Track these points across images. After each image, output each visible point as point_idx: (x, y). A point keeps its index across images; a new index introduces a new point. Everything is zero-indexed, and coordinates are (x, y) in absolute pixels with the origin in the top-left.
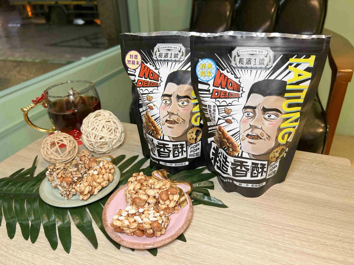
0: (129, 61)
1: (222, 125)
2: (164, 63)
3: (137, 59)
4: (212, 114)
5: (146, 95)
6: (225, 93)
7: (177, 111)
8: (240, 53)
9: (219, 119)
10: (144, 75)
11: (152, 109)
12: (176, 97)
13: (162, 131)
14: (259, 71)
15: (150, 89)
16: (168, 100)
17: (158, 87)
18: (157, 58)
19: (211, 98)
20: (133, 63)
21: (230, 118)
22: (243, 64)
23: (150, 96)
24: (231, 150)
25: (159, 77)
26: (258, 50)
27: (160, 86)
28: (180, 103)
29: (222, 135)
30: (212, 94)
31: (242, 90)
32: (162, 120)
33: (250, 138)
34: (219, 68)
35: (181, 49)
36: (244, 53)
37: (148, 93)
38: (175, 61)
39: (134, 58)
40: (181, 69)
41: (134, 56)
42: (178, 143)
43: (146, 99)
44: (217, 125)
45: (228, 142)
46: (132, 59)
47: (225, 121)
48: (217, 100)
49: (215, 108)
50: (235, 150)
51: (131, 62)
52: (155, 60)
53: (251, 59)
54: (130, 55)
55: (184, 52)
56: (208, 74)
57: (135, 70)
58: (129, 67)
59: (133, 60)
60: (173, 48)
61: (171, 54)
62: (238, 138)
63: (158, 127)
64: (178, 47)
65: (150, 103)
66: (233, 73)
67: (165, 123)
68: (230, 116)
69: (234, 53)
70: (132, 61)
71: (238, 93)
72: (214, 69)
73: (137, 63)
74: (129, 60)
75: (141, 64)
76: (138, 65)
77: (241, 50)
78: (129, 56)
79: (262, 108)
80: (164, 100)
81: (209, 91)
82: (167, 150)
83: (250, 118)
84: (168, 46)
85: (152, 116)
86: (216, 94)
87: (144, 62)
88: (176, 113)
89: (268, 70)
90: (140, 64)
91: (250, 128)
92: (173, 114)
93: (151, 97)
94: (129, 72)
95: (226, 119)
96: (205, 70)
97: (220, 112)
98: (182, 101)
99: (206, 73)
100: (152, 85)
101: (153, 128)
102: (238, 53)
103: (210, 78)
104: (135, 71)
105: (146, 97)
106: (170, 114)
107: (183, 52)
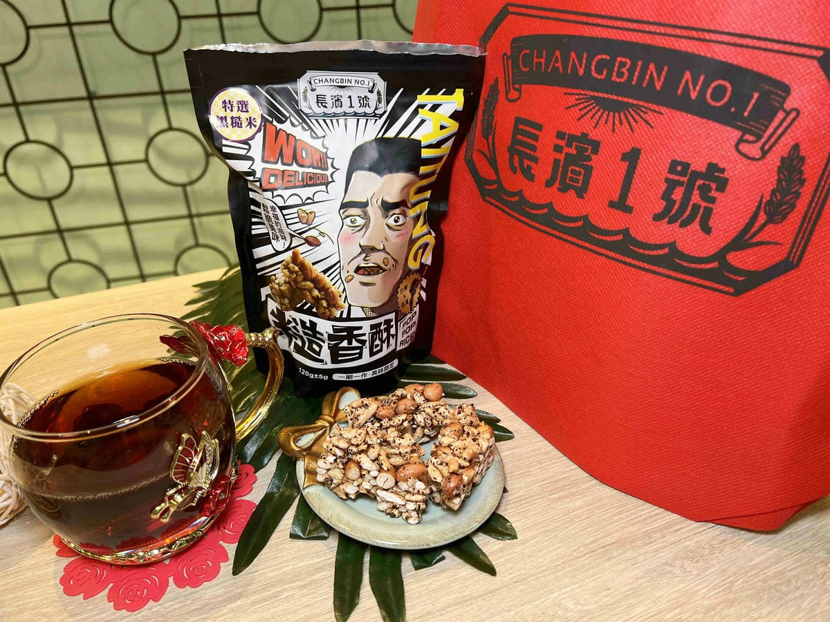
0: (222, 119)
2: (335, 121)
3: (247, 111)
5: (295, 210)
7: (384, 240)
10: (281, 154)
11: (318, 244)
12: (379, 207)
13: (346, 297)
15: (306, 192)
16: (359, 216)
17: (327, 184)
18: (310, 108)
20: (236, 123)
23: (308, 212)
25: (328, 157)
27: (334, 181)
28: (391, 221)
32: (345, 270)
35: (374, 84)
37: (301, 203)
38: (365, 115)
39: (235, 109)
40: (383, 135)
41: (235, 105)
42: (381, 320)
43: (297, 220)
46: (232, 111)
51: (229, 121)
52: (306, 114)
54: (224, 102)
55: (382, 93)
57: (245, 142)
58: (224, 135)
59: (235, 113)
60: (353, 82)
61: (350, 97)
63: (333, 289)
64: (366, 81)
65: (310, 229)
67: (355, 274)
70: (232, 118)
73: (250, 124)
74: (222, 114)
75: (265, 126)
76: (254, 130)
78: (221, 105)
80: (347, 217)
82: (358, 341)
84: (340, 78)
85: (314, 264)
87: (271, 119)
88: (382, 247)
90: (258, 123)
92: (373, 249)
93: (311, 213)
94: (225, 150)
98: (395, 216)
100: (310, 180)
101: (316, 293)
104: (247, 147)
105: (296, 215)
106: (367, 250)
107: (379, 93)
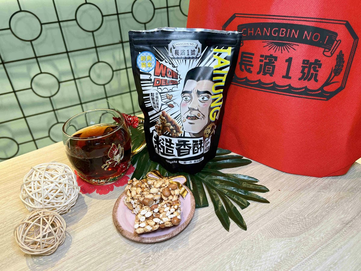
1: (165, 110)
4: (155, 101)
6: (166, 81)
8: (175, 45)
9: (162, 105)
14: (192, 60)
19: (153, 86)
21: (172, 103)
22: (178, 55)
24: (175, 131)
26: (189, 43)
29: (166, 120)
30: (153, 83)
31: (180, 78)
33: (190, 119)
34: (158, 60)
36: (178, 46)
44: (160, 111)
45: (171, 125)
47: (167, 106)
48: (159, 87)
49: (158, 95)
50: (178, 131)
53: (185, 50)
56: (149, 65)
62: (180, 120)
66: (171, 63)
68: (172, 101)
69: (170, 45)
71: (176, 80)
72: (153, 61)
77: (175, 43)
79: (196, 91)
81: (151, 80)
83: (188, 102)
86: (158, 82)
89: (198, 59)
91: (188, 111)
95: (168, 104)
96: (146, 62)
97: (162, 98)
99: (147, 64)
102: (174, 45)
103: (151, 68)
